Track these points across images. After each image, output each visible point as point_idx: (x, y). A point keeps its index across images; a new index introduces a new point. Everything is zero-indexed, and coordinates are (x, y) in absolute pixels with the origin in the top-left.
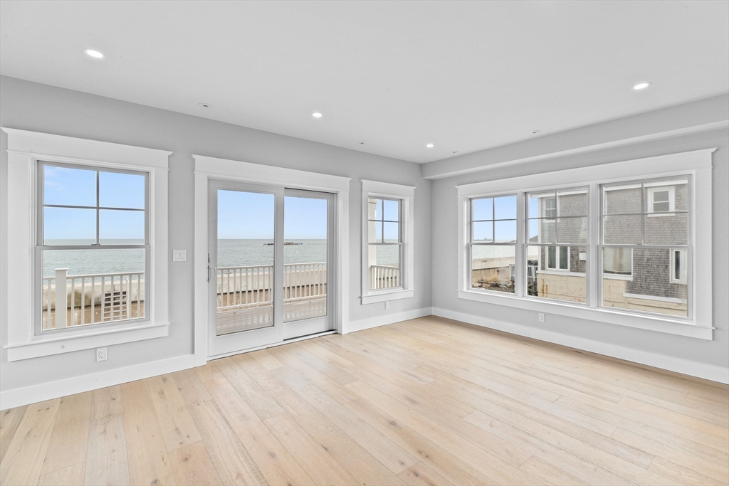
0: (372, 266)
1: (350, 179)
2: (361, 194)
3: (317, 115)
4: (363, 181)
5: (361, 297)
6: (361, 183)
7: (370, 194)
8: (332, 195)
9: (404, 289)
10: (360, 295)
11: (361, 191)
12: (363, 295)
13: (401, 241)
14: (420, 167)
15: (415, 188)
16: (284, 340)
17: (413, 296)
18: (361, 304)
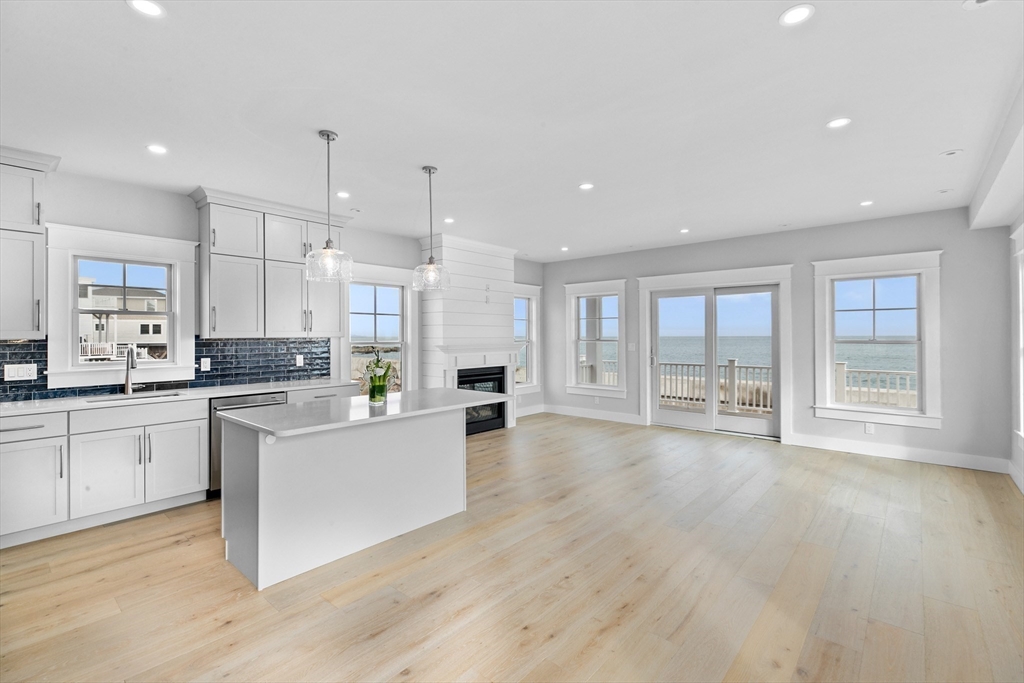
1: (791, 266)
2: (813, 279)
4: (813, 263)
5: (813, 408)
6: (814, 266)
11: (814, 275)
12: (817, 405)
13: (920, 339)
14: (965, 212)
15: (941, 252)
16: (716, 429)
17: (939, 427)
18: (815, 416)
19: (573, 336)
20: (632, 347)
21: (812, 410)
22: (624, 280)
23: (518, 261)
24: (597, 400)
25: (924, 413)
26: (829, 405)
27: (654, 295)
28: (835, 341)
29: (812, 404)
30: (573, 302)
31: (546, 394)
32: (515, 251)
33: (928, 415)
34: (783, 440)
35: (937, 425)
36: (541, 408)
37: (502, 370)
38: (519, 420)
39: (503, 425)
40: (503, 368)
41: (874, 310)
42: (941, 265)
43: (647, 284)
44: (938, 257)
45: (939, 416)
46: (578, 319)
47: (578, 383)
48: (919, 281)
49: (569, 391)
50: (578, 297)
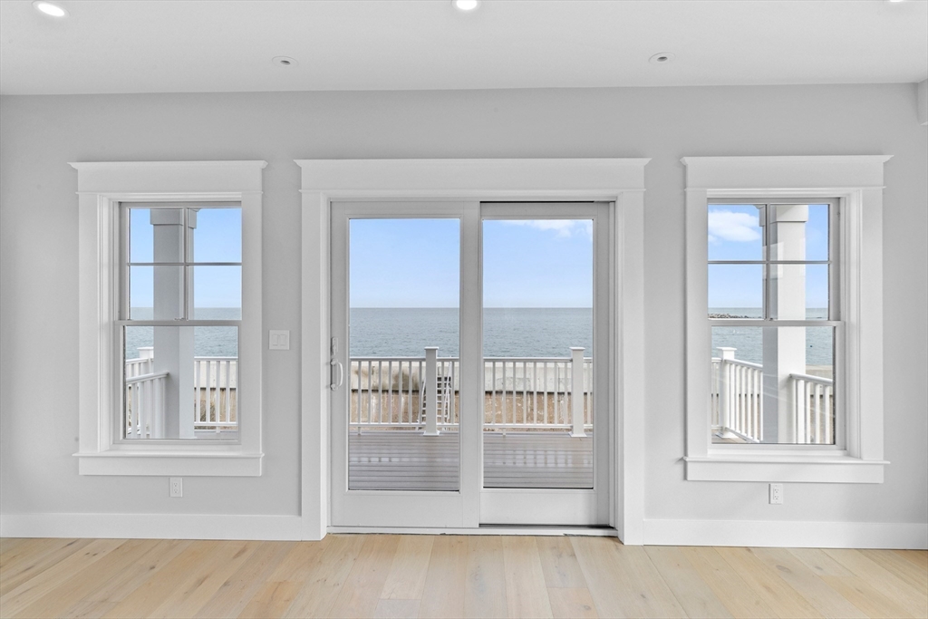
0: (791, 378)
1: (646, 161)
2: (685, 194)
4: (687, 160)
5: (684, 462)
6: (685, 168)
7: (712, 192)
8: (601, 207)
9: (849, 455)
10: (680, 455)
11: (685, 186)
12: (689, 457)
15: (886, 157)
16: (481, 525)
17: (881, 481)
18: (685, 477)
19: (105, 313)
20: (281, 339)
21: (680, 467)
22: (262, 164)
27: (339, 211)
33: (866, 457)
34: (630, 537)
35: (878, 477)
43: (323, 178)
44: (882, 166)
45: (880, 459)
46: (122, 265)
49: (85, 468)
50: (120, 203)
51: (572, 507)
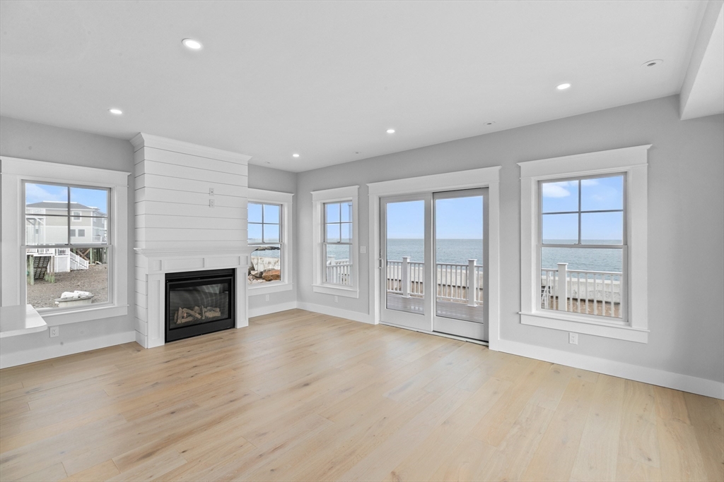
1: (499, 167)
2: (520, 181)
3: (391, 131)
4: (520, 164)
5: (519, 315)
6: (519, 166)
11: (520, 177)
12: (523, 312)
13: (626, 243)
14: (676, 99)
15: (648, 146)
16: (434, 331)
17: (646, 341)
18: (520, 323)
19: (319, 239)
20: (363, 250)
21: (517, 316)
22: (357, 187)
23: (252, 167)
24: (336, 298)
25: (630, 325)
26: (534, 311)
27: (382, 201)
28: (541, 244)
29: (518, 311)
30: (319, 207)
31: (298, 293)
32: (249, 158)
33: (634, 327)
34: (492, 346)
35: (643, 339)
36: (294, 305)
37: (232, 272)
38: (251, 320)
39: (233, 325)
40: (234, 270)
41: (580, 212)
42: (648, 162)
43: (377, 189)
44: (646, 151)
45: (646, 329)
46: (324, 223)
47: (323, 283)
48: (626, 181)
49: (315, 290)
50: (324, 203)
51: (473, 331)
